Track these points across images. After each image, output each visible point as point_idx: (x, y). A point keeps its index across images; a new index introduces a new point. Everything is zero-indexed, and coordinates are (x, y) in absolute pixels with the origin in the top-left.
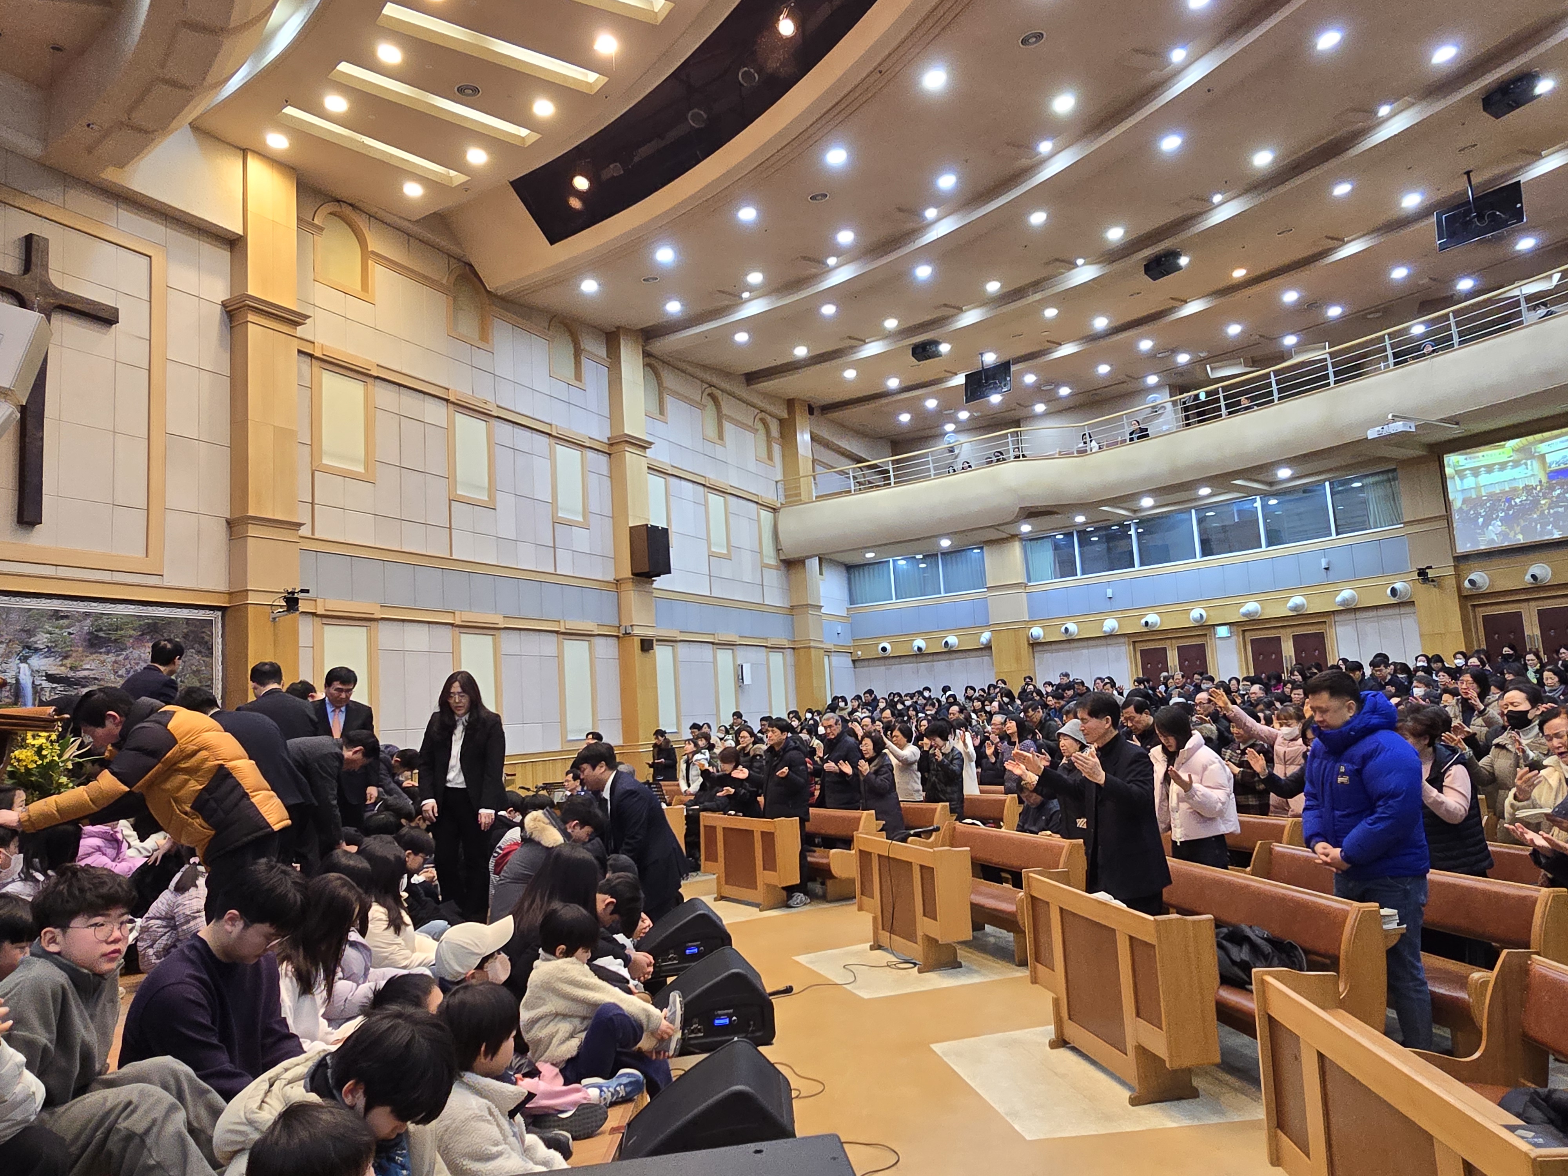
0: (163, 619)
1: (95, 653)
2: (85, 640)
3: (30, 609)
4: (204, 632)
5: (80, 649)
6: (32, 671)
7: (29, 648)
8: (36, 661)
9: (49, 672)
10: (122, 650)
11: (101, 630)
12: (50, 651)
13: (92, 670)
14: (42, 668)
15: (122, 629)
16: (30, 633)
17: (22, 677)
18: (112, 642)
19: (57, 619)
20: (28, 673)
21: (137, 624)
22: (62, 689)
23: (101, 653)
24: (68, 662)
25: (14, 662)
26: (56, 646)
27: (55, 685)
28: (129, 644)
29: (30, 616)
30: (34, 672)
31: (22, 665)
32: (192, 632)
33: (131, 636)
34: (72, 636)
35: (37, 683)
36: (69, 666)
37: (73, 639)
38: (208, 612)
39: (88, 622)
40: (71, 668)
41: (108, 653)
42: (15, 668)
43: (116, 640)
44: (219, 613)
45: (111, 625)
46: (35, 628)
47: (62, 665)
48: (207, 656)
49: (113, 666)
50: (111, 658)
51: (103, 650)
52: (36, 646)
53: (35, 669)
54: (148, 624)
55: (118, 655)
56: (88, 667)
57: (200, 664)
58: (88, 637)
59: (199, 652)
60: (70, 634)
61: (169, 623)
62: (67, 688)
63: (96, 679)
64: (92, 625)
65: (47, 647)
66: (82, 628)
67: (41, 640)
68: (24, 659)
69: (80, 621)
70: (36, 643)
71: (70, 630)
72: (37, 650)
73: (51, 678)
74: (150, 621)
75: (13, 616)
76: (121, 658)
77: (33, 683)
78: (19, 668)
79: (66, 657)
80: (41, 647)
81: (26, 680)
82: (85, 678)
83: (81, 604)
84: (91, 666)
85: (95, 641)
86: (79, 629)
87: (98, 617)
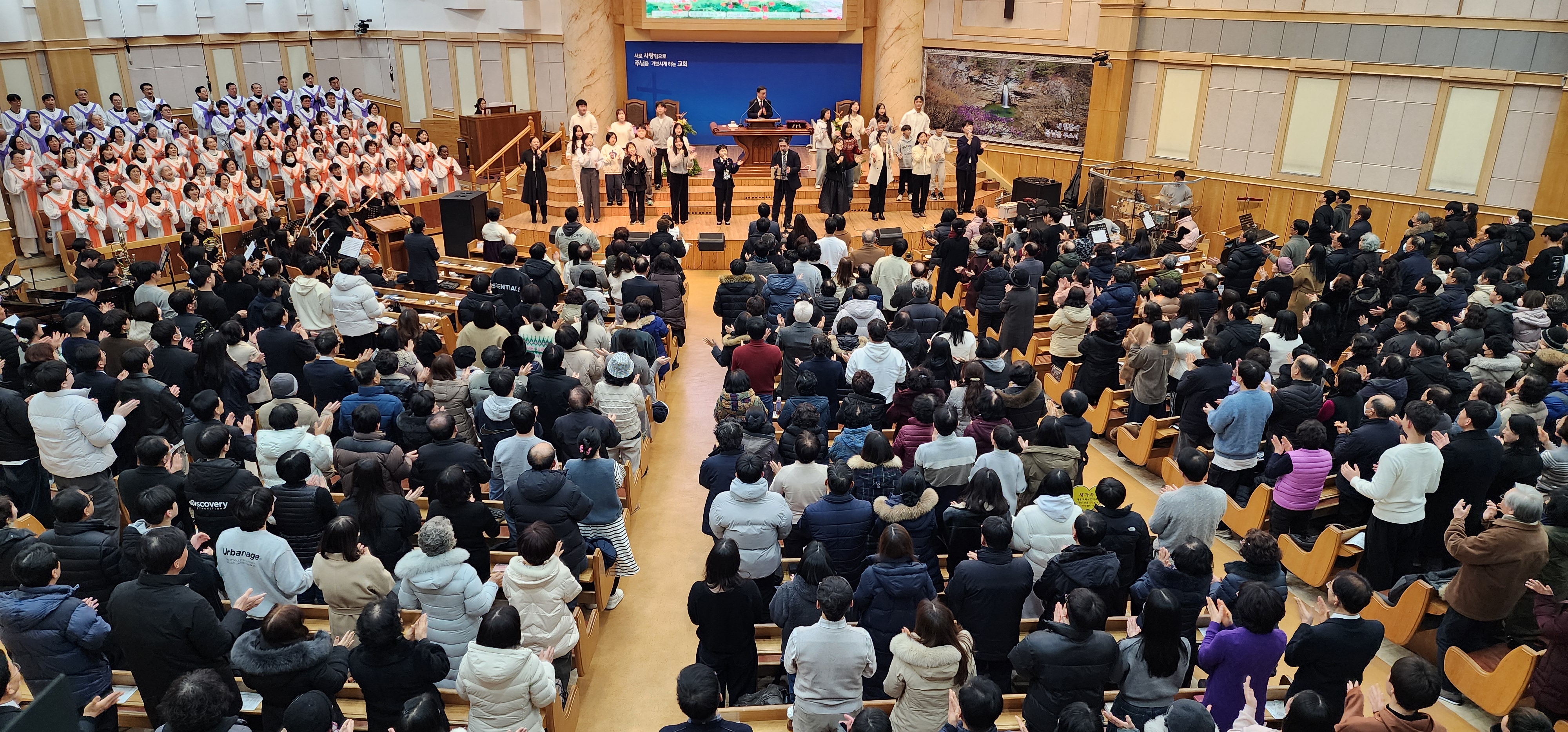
0: (1066, 64)
1: (1035, 81)
2: (1030, 75)
3: (1011, 60)
4: (1088, 73)
5: (1029, 79)
7: (1008, 78)
8: (1011, 85)
9: (1015, 90)
10: (1046, 80)
11: (1038, 70)
12: (1016, 80)
13: (1033, 90)
14: (1012, 88)
15: (1047, 70)
16: (1009, 71)
17: (1005, 91)
18: (1043, 76)
19: (1020, 65)
21: (1055, 67)
22: (1019, 98)
24: (1023, 86)
25: (1002, 84)
26: (1019, 77)
27: (1017, 96)
28: (1050, 77)
29: (1010, 63)
30: (1009, 90)
32: (1083, 72)
33: (1051, 74)
34: (1025, 73)
38: (1091, 61)
39: (1033, 66)
40: (1023, 89)
41: (1040, 82)
42: (1002, 87)
45: (1042, 67)
46: (1011, 69)
47: (1020, 87)
49: (1041, 89)
50: (1041, 84)
51: (1038, 80)
53: (1010, 88)
55: (1044, 83)
58: (1032, 73)
62: (1022, 98)
63: (1034, 95)
64: (1035, 68)
65: (1016, 77)
66: (1030, 69)
67: (1013, 74)
69: (1029, 65)
71: (1025, 70)
73: (1016, 93)
74: (1061, 66)
75: (1004, 63)
77: (1009, 94)
78: (1004, 87)
79: (1023, 83)
80: (1013, 77)
81: (1006, 94)
82: (1029, 94)
83: (1031, 57)
84: (1032, 88)
85: (1035, 76)
86: (1028, 70)
87: (1038, 63)
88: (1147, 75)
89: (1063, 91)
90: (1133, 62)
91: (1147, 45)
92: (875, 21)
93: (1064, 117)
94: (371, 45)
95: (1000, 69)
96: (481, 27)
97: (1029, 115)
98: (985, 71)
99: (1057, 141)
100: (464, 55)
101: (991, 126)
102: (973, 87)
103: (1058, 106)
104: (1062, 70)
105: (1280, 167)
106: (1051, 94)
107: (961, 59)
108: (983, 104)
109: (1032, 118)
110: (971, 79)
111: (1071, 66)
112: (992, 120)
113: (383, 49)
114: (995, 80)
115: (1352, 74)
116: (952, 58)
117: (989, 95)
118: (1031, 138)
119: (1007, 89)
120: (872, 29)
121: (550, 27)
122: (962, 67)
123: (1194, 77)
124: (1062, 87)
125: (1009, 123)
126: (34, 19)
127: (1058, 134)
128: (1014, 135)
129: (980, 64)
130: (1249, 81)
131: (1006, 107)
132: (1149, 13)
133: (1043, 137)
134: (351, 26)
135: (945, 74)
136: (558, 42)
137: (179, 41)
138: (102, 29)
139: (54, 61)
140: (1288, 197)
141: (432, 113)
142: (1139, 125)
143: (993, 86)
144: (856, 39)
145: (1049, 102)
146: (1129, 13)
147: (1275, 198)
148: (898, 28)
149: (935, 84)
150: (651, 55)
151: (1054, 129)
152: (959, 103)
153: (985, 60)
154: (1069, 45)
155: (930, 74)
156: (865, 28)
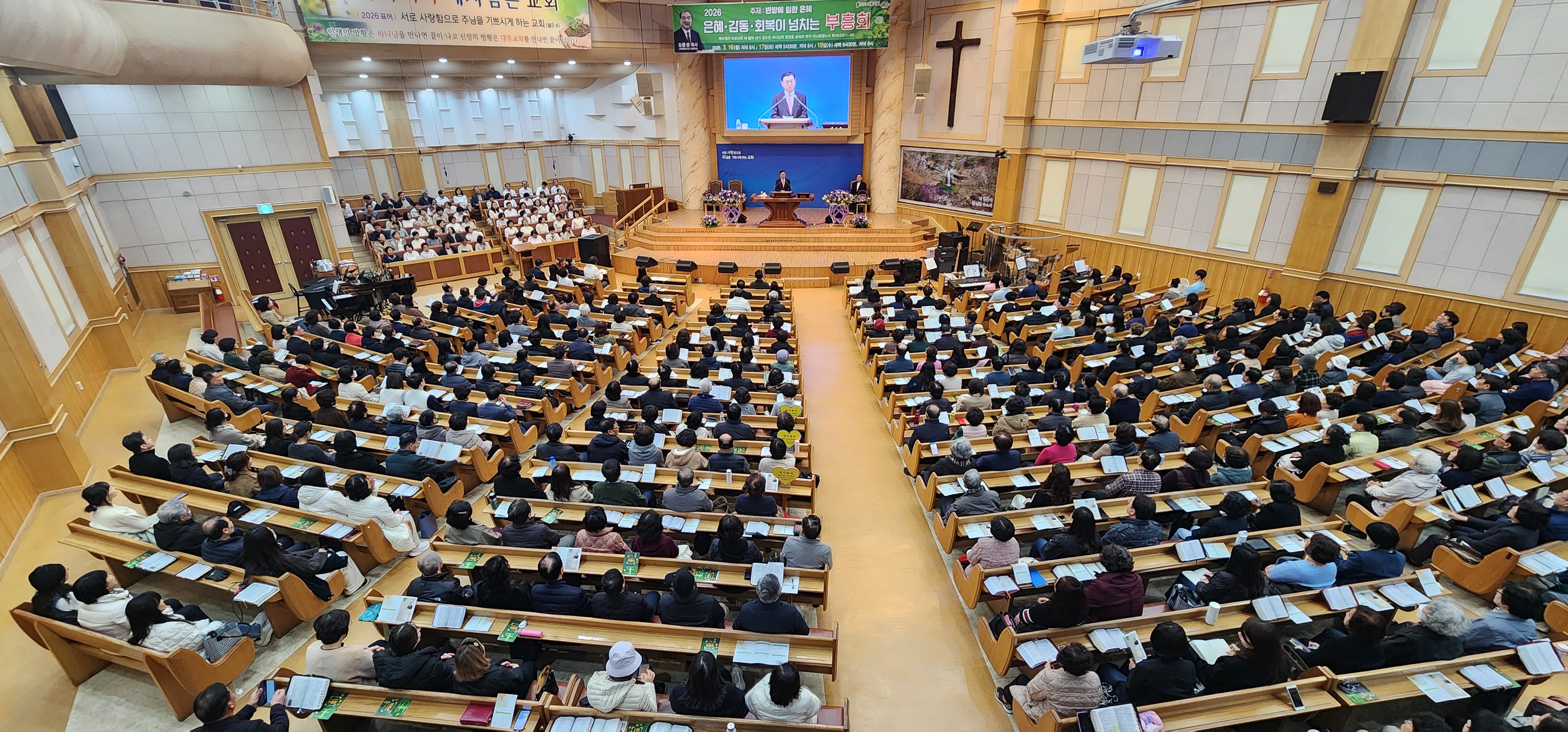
0: (986, 157)
5: (962, 167)
8: (952, 170)
10: (973, 168)
11: (968, 161)
15: (974, 161)
16: (950, 161)
19: (957, 157)
25: (947, 170)
28: (975, 166)
29: (951, 157)
30: (951, 174)
33: (976, 163)
34: (960, 163)
35: (951, 177)
39: (965, 158)
43: (972, 164)
45: (971, 159)
50: (970, 171)
51: (968, 168)
54: (981, 159)
58: (964, 163)
65: (955, 166)
67: (953, 164)
72: (952, 167)
73: (955, 176)
75: (947, 156)
76: (973, 171)
79: (959, 170)
81: (949, 176)
83: (963, 152)
84: (965, 173)
85: (966, 165)
86: (962, 161)
87: (968, 156)
88: (1034, 164)
89: (983, 175)
90: (1025, 155)
91: (1035, 144)
92: (871, 128)
93: (984, 192)
94: (576, 148)
95: (946, 160)
96: (634, 137)
97: (962, 191)
98: (937, 162)
99: (979, 209)
100: (625, 154)
101: (940, 198)
102: (929, 172)
103: (980, 185)
104: (983, 161)
105: (1118, 229)
106: (976, 177)
107: (923, 154)
108: (936, 183)
109: (964, 193)
110: (929, 167)
111: (988, 158)
112: (941, 194)
113: (583, 151)
114: (943, 167)
115: (1166, 165)
116: (918, 153)
117: (939, 178)
118: (964, 206)
119: (949, 173)
120: (868, 135)
121: (672, 135)
122: (923, 158)
123: (1064, 166)
124: (982, 172)
125: (950, 196)
126: (387, 137)
127: (979, 204)
128: (954, 204)
129: (934, 157)
130: (1098, 169)
131: (949, 185)
132: (1037, 122)
133: (971, 206)
134: (565, 138)
135: (913, 163)
136: (676, 145)
137: (467, 148)
138: (424, 141)
139: (398, 159)
140: (1122, 250)
141: (608, 188)
142: (1029, 199)
143: (941, 172)
144: (860, 140)
145: (974, 183)
146: (1022, 122)
147: (1114, 250)
148: (883, 133)
149: (907, 170)
150: (732, 152)
151: (978, 200)
152: (921, 183)
153: (937, 154)
154: (986, 144)
155: (905, 163)
156: (865, 134)
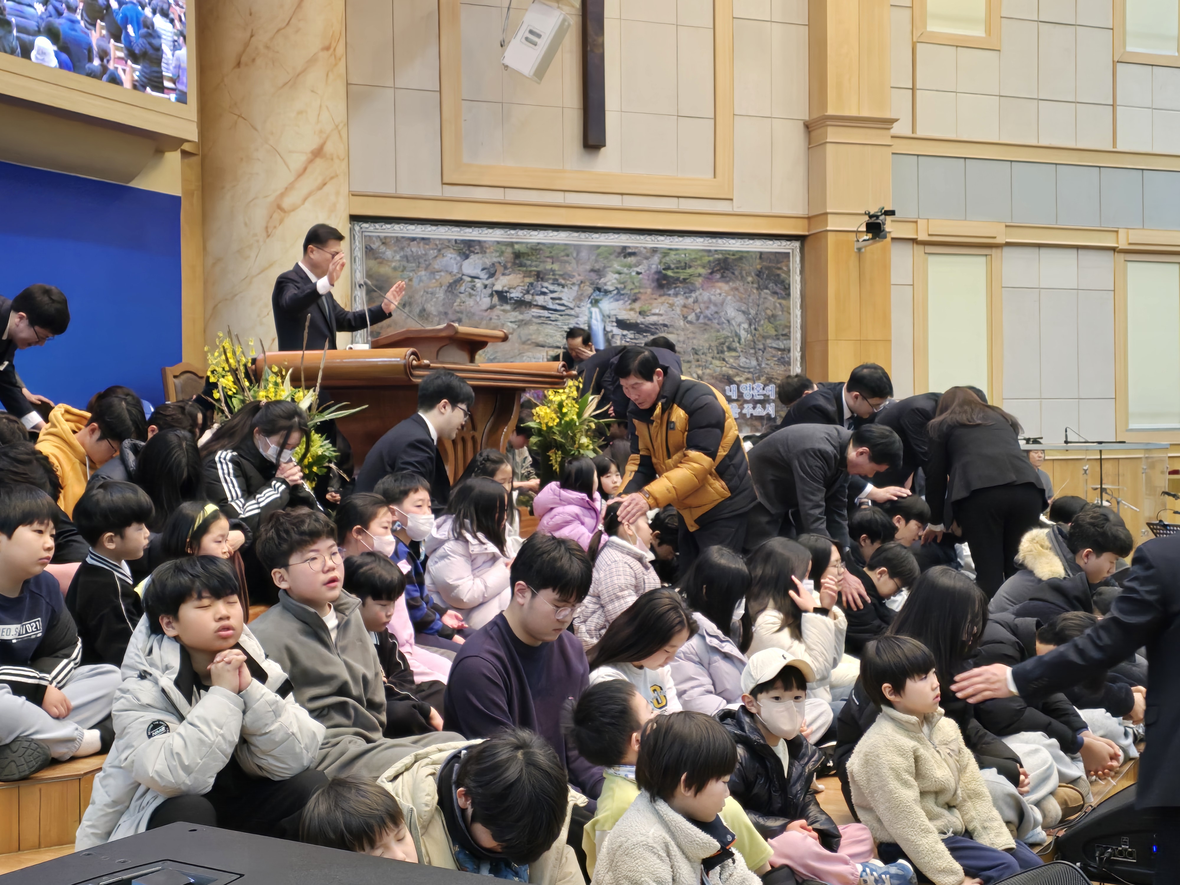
0: (734, 253)
1: (664, 295)
2: (653, 281)
3: (598, 247)
4: (780, 269)
5: (649, 291)
6: (604, 316)
7: (599, 290)
8: (608, 305)
9: (620, 317)
10: (691, 291)
11: (668, 268)
12: (619, 294)
13: (661, 315)
14: (613, 313)
15: (690, 267)
17: (594, 322)
18: (681, 282)
19: (625, 257)
20: (599, 317)
21: (706, 259)
22: (632, 336)
23: (669, 295)
24: (637, 306)
25: (586, 305)
26: (625, 287)
27: (625, 332)
28: (698, 285)
29: (598, 255)
30: (605, 317)
31: (595, 310)
32: (768, 268)
33: (700, 275)
34: (640, 276)
35: (608, 329)
36: (638, 310)
37: (641, 280)
38: (784, 243)
39: (656, 259)
40: (640, 313)
41: (676, 295)
42: (587, 313)
43: (685, 279)
44: (797, 244)
45: (679, 262)
46: (605, 267)
47: (631, 309)
48: (783, 298)
49: (682, 311)
50: (680, 301)
51: (671, 292)
52: (605, 287)
53: (607, 312)
54: (719, 260)
55: (687, 298)
56: (657, 311)
57: (775, 308)
58: (656, 277)
59: (775, 293)
60: (638, 273)
61: (741, 259)
62: (637, 336)
63: (665, 325)
64: (660, 263)
65: (617, 288)
66: (649, 268)
67: (610, 281)
68: (595, 303)
69: (647, 258)
70: (605, 284)
71: (638, 269)
72: (606, 292)
73: (622, 324)
74: (720, 256)
75: (584, 254)
76: (691, 300)
77: (604, 329)
78: (591, 313)
79: (635, 300)
80: (610, 288)
81: (597, 325)
82: (655, 324)
83: (648, 238)
84: (660, 310)
85: (664, 282)
86: (646, 268)
87: (666, 253)
93: (741, 369)
95: (578, 270)
98: (540, 276)
103: (722, 347)
104: (724, 266)
105: (1127, 421)
106: (705, 321)
107: (468, 248)
110: (502, 296)
114: (567, 295)
116: (441, 245)
117: (556, 335)
119: (599, 316)
122: (472, 266)
123: (974, 271)
129: (520, 258)
143: (562, 311)
144: (164, 181)
153: (536, 249)
154: (737, 210)
156: (184, 154)
